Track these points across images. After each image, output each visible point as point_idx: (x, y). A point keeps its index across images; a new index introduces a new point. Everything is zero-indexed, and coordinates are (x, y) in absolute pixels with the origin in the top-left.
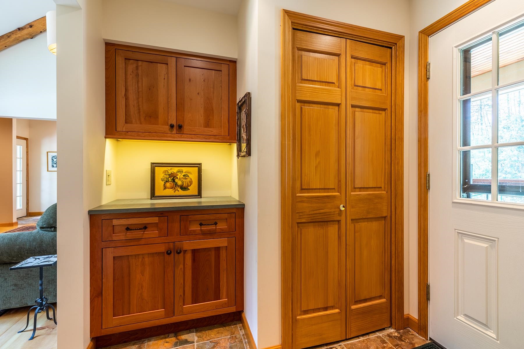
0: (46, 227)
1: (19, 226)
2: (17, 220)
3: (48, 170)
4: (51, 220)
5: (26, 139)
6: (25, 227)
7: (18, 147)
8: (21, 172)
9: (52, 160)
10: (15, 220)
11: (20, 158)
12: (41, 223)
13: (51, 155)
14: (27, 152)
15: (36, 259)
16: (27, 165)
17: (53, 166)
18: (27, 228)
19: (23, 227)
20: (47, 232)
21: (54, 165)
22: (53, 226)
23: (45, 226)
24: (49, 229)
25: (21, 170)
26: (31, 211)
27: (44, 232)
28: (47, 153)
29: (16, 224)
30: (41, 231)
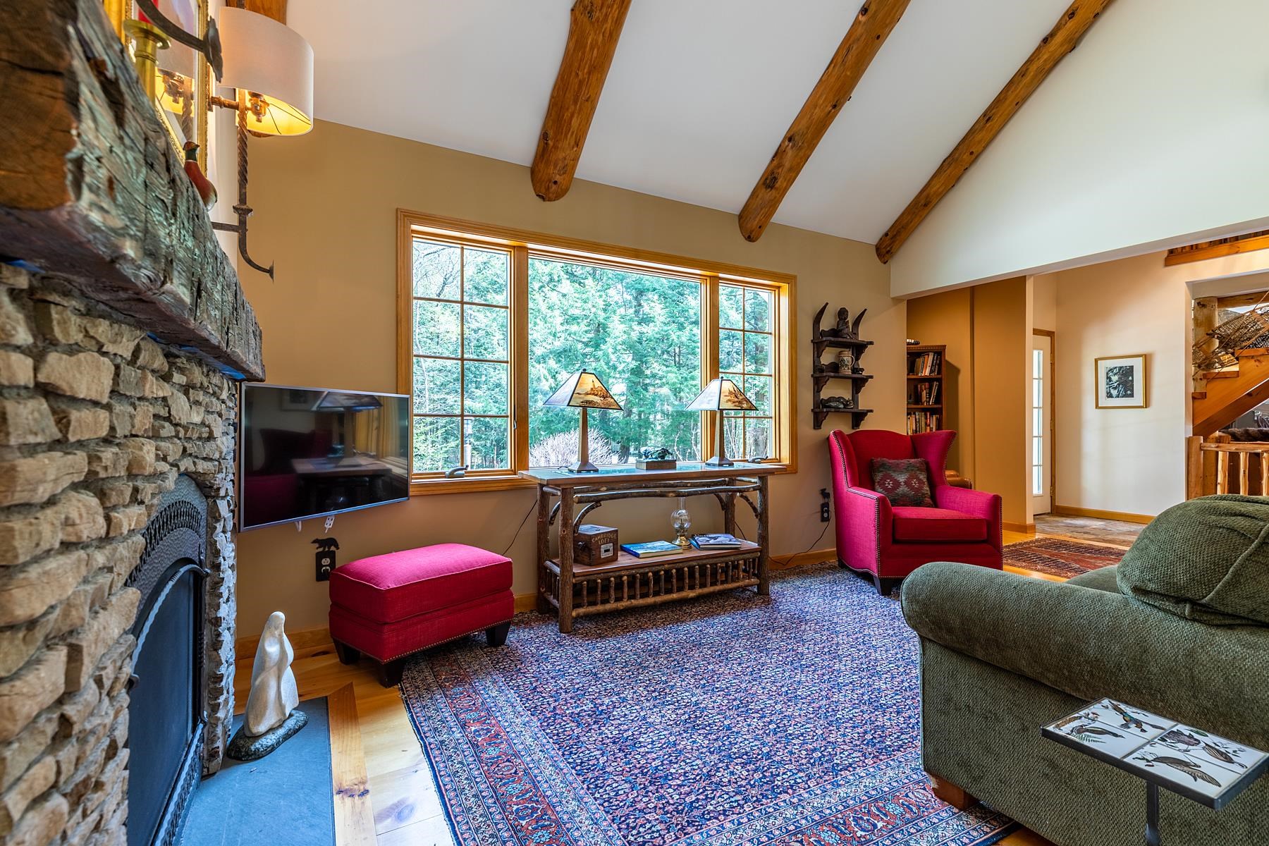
0: (1156, 593)
1: (1038, 536)
2: (1034, 519)
3: (1097, 406)
4: (1180, 571)
5: (1050, 334)
6: (1050, 539)
7: (1036, 353)
8: (1041, 411)
9: (1107, 378)
10: (1030, 520)
11: (1039, 379)
12: (1137, 572)
13: (1104, 366)
14: (1053, 364)
15: (1129, 721)
16: (1053, 394)
17: (1110, 395)
18: (1054, 543)
19: (1046, 539)
20: (1161, 614)
21: (1112, 391)
22: (1189, 595)
23: (1151, 586)
24: (1169, 605)
25: (1041, 405)
26: (1060, 502)
27: (1148, 610)
28: (1096, 361)
29: (1032, 529)
30: (1135, 604)
